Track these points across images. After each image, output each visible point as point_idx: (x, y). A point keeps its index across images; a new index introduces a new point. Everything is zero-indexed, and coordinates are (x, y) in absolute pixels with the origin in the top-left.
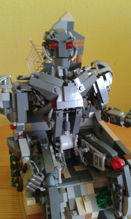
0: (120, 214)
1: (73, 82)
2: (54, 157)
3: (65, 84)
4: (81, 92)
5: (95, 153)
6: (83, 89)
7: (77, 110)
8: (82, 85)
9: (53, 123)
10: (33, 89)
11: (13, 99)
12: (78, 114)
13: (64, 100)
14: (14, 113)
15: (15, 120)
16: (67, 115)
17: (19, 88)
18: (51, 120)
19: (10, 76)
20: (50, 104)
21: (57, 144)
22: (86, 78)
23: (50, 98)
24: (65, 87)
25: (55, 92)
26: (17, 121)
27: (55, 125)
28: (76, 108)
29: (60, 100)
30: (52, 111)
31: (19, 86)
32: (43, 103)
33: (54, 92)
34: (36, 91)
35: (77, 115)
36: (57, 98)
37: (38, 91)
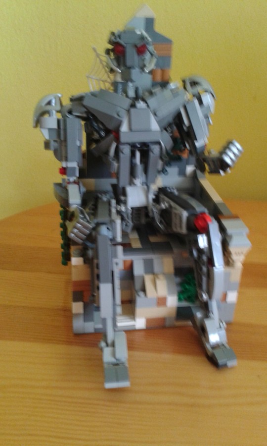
0: (205, 297)
2: (114, 211)
3: (133, 106)
4: (157, 119)
5: (174, 211)
7: (151, 146)
9: (116, 164)
10: (88, 112)
11: (62, 127)
12: (153, 153)
13: (130, 129)
14: (63, 148)
15: (64, 158)
16: (138, 154)
17: (70, 112)
18: (113, 160)
19: (60, 95)
20: (112, 136)
21: (122, 198)
22: (168, 100)
23: (111, 126)
24: (133, 110)
25: (118, 115)
26: (66, 160)
27: (119, 168)
28: (149, 144)
29: (124, 128)
30: (114, 145)
31: (71, 109)
32: (103, 134)
33: (116, 116)
34: (93, 115)
35: (152, 155)
36: (119, 126)
37: (96, 115)
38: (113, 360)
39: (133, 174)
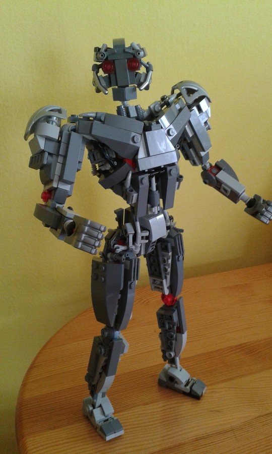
1: (158, 123)
3: (147, 128)
4: (171, 138)
6: (174, 133)
7: (169, 168)
8: (172, 127)
9: (135, 195)
12: (170, 175)
13: (148, 155)
16: (154, 179)
18: (132, 191)
20: (126, 166)
22: (176, 115)
23: (124, 154)
24: (147, 133)
25: (134, 142)
28: (166, 167)
29: (141, 154)
30: (130, 174)
33: (131, 143)
35: (169, 178)
36: (137, 153)
38: (103, 418)
39: (151, 201)
